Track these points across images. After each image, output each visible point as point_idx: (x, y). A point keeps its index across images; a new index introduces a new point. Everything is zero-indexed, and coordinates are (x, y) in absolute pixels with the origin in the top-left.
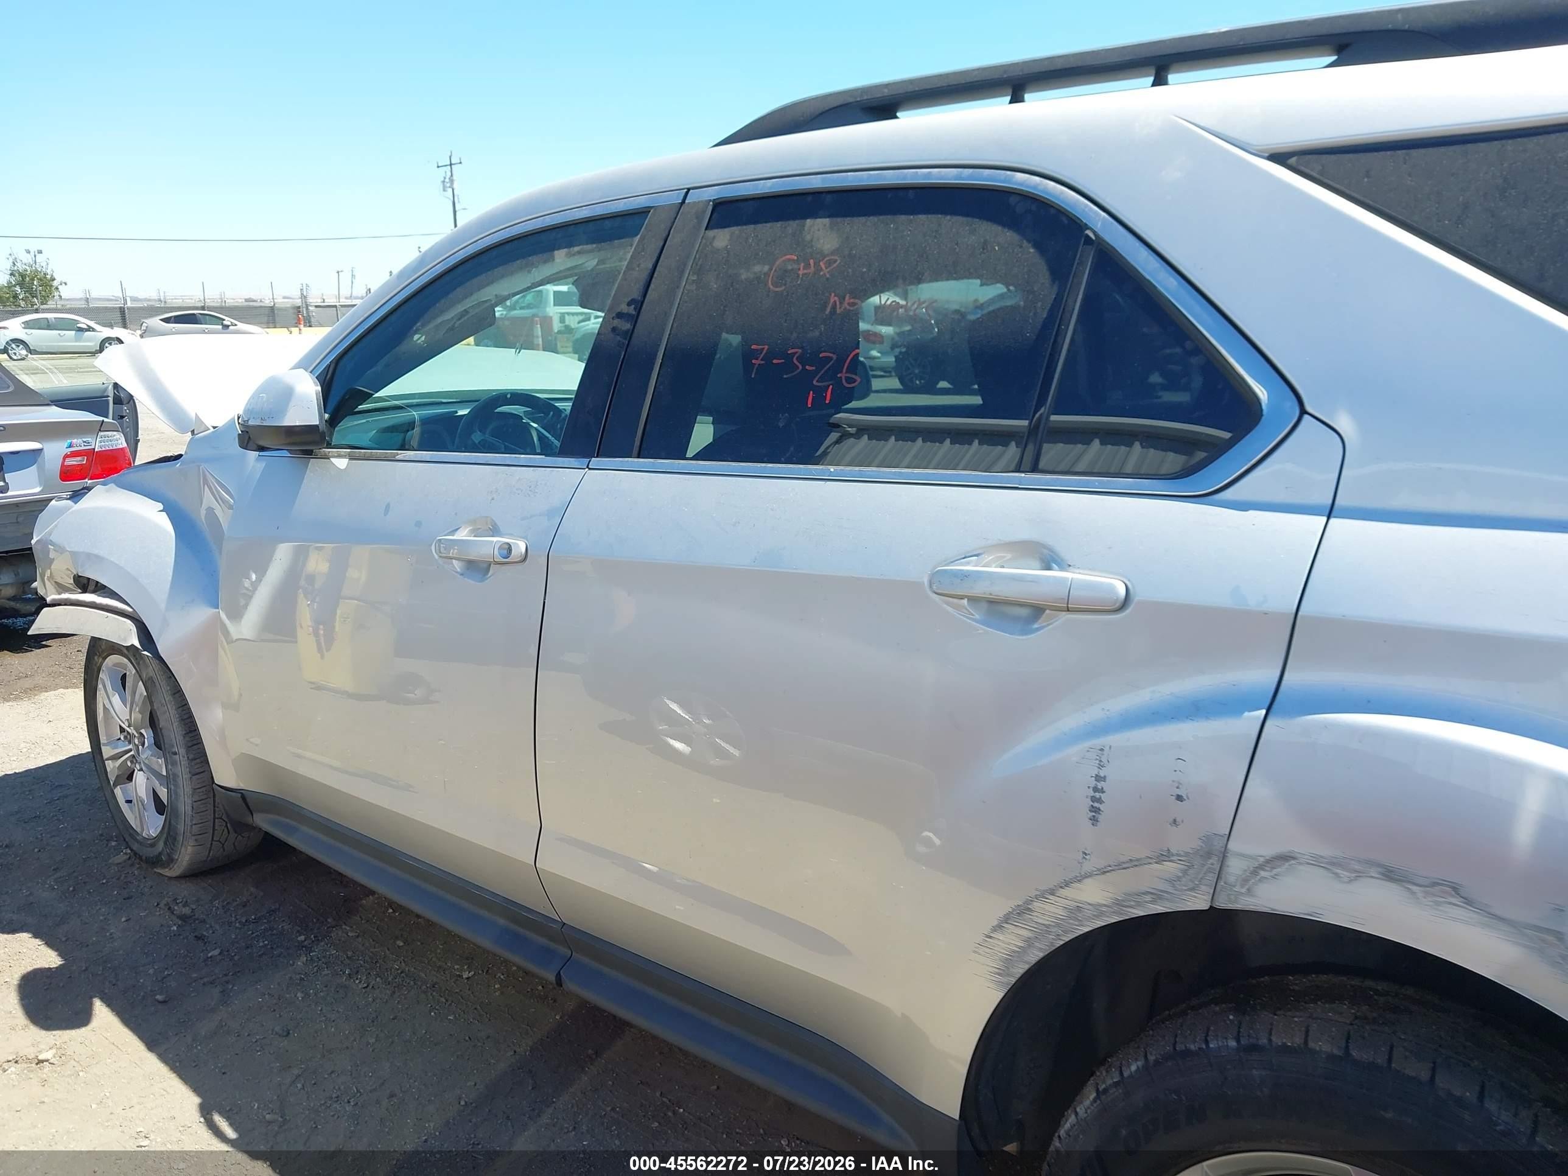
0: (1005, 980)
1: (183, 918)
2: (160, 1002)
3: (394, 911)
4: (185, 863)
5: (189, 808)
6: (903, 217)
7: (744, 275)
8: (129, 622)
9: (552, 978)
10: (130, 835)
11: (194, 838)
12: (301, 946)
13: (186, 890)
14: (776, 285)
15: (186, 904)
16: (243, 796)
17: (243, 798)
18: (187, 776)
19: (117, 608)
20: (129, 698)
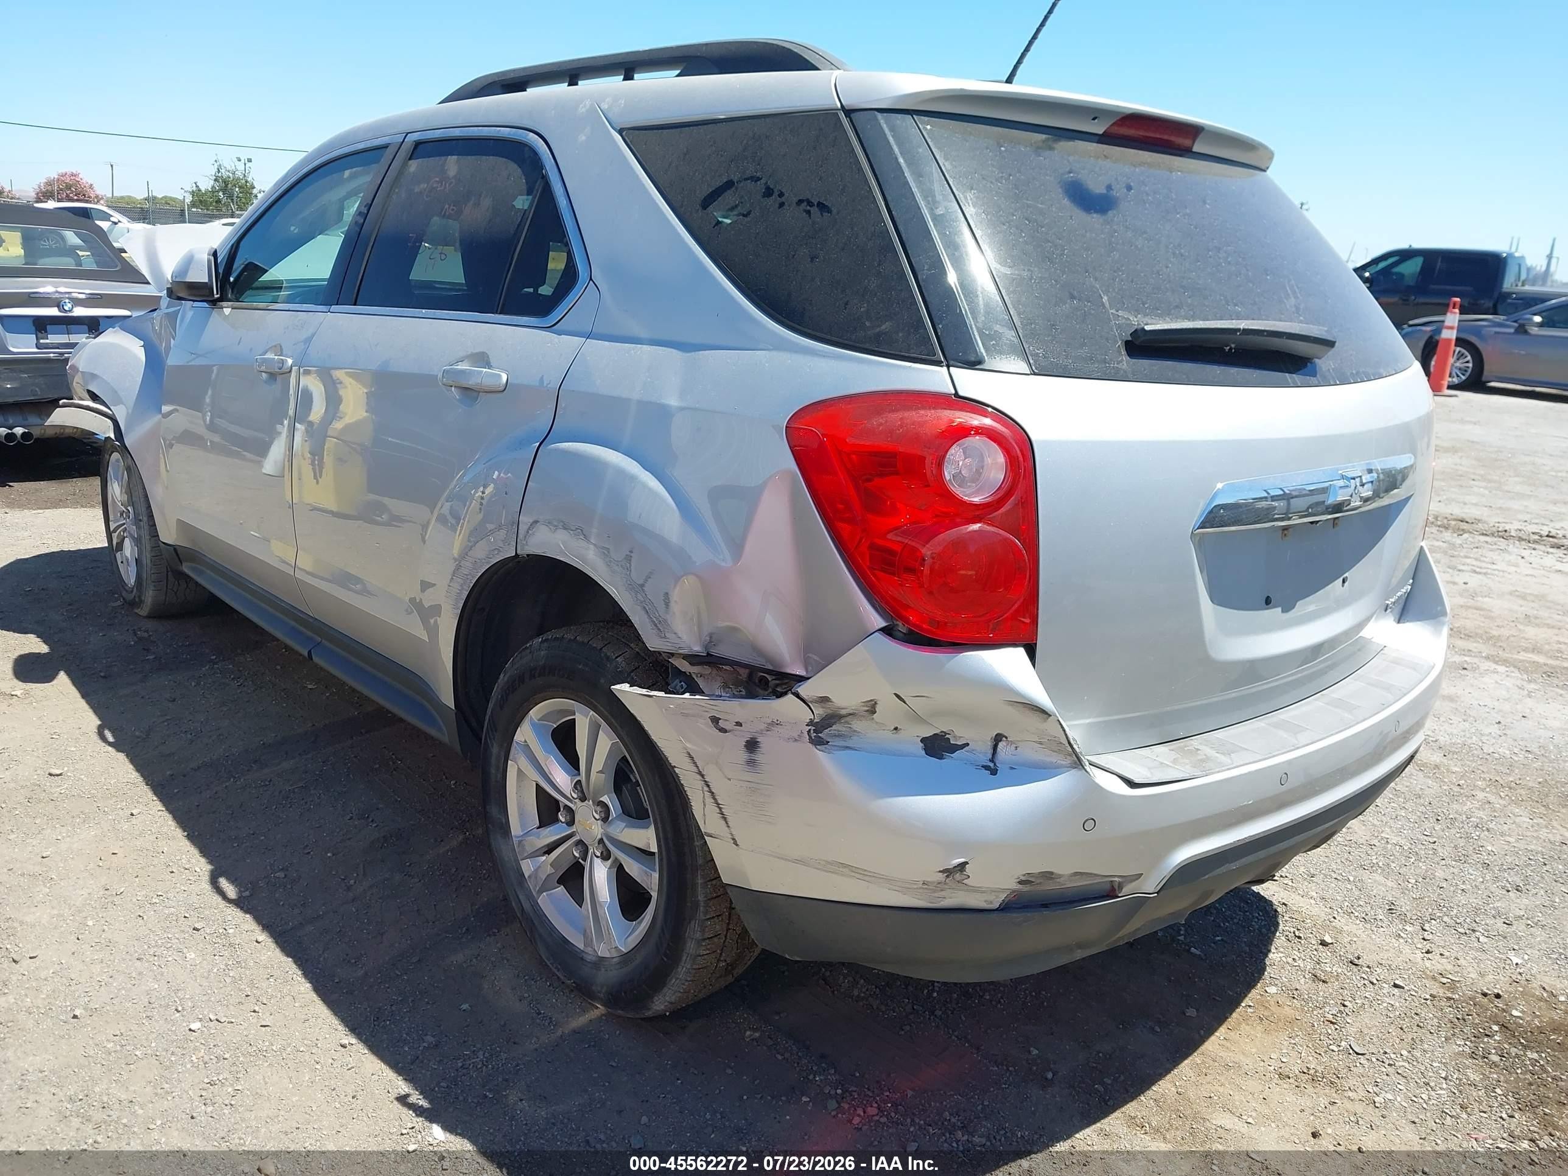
0: (456, 611)
1: (141, 639)
2: (101, 677)
3: (286, 651)
4: (149, 604)
5: (149, 561)
6: (484, 157)
7: (417, 190)
8: (109, 421)
9: (306, 654)
10: (123, 586)
11: (153, 584)
12: (211, 661)
13: (150, 625)
14: (427, 197)
15: (147, 631)
16: (175, 549)
17: (175, 550)
18: (148, 537)
19: (102, 411)
20: (120, 484)
